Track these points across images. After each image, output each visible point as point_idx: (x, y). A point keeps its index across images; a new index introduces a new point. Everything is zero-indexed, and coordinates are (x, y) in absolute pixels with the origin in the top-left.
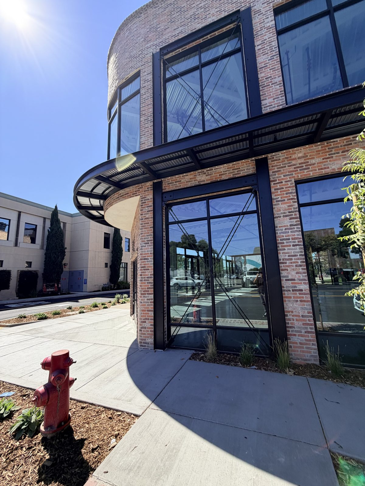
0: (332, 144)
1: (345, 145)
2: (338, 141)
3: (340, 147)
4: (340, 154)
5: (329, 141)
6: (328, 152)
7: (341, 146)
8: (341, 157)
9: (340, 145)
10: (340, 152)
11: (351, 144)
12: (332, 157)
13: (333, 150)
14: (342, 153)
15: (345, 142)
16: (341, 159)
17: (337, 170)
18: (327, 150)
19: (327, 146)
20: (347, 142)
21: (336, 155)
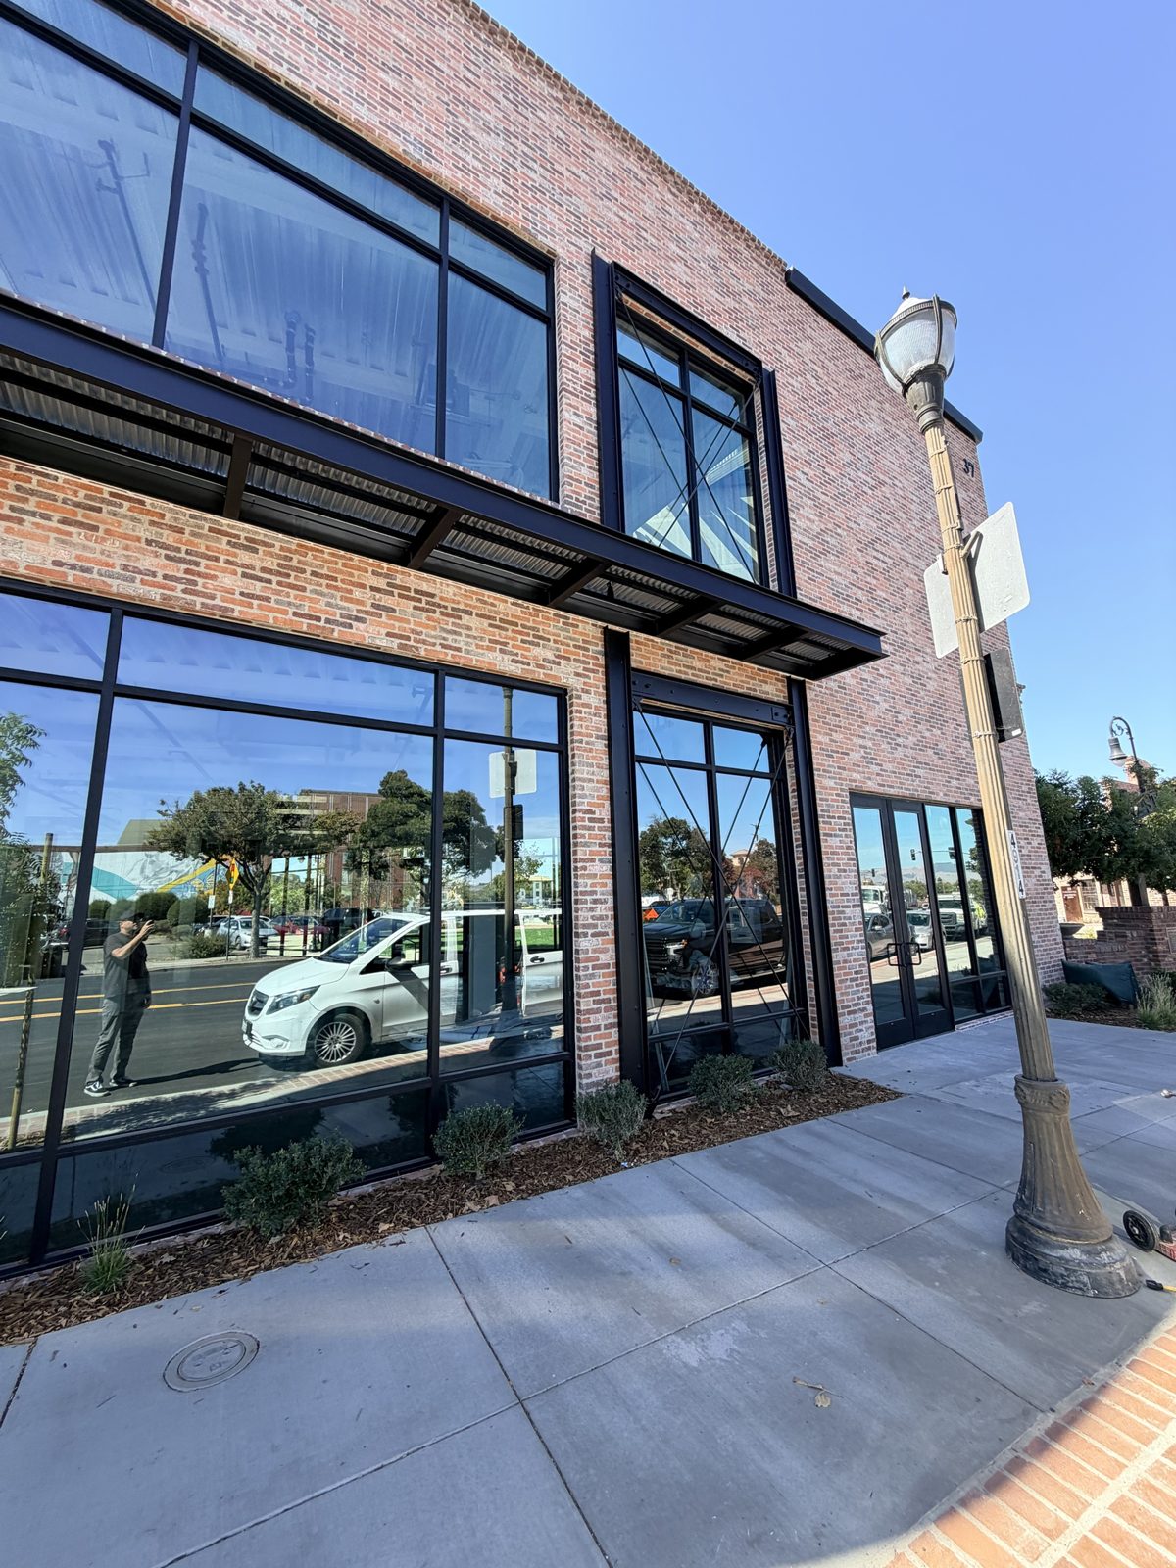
0: (35, 479)
1: (78, 505)
2: (60, 482)
3: (59, 503)
4: (54, 524)
5: (26, 465)
6: (10, 497)
7: (64, 501)
8: (53, 535)
9: (60, 496)
10: (55, 519)
11: (99, 510)
12: (20, 521)
13: (33, 499)
14: (59, 522)
15: (82, 493)
16: (52, 541)
17: (22, 571)
18: (11, 490)
19: (14, 477)
20: (87, 496)
21: (38, 520)
